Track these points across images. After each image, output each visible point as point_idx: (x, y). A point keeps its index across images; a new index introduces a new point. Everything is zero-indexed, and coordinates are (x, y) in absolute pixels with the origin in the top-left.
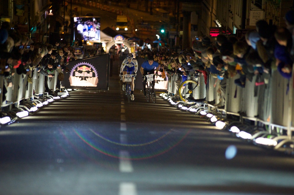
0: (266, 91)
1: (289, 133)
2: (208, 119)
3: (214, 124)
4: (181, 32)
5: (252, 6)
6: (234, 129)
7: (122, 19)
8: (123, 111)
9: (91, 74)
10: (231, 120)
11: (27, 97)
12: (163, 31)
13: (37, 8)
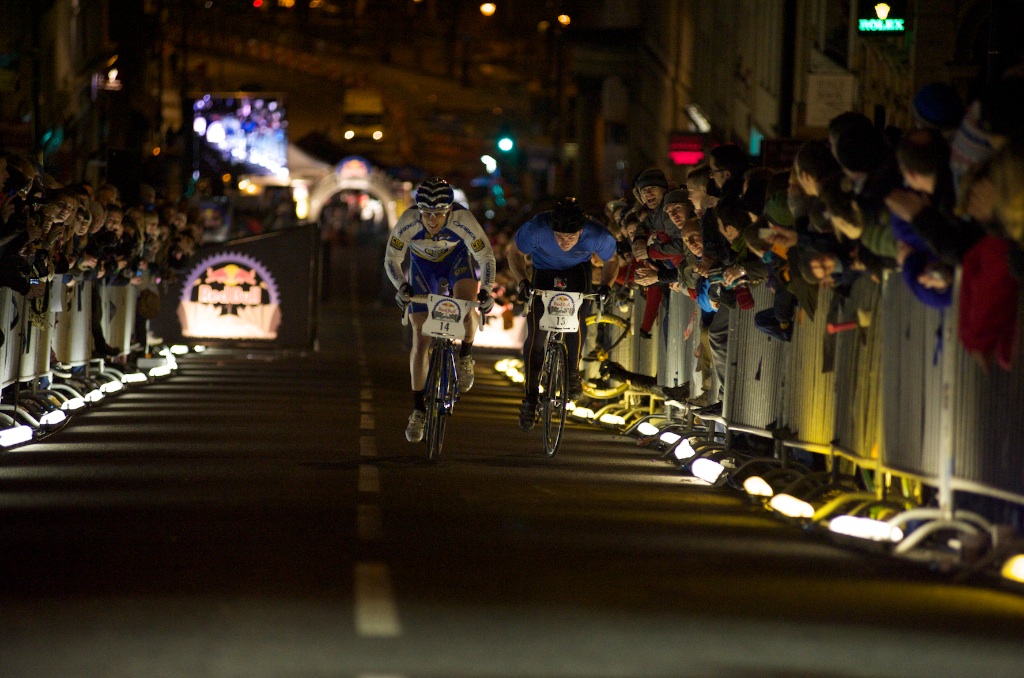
0: (865, 350)
1: (944, 498)
2: (667, 451)
3: (685, 467)
4: (571, 150)
5: (817, 57)
6: (756, 486)
7: (364, 103)
8: (367, 422)
9: (254, 295)
10: (745, 453)
11: (28, 374)
12: (506, 145)
13: (64, 64)
